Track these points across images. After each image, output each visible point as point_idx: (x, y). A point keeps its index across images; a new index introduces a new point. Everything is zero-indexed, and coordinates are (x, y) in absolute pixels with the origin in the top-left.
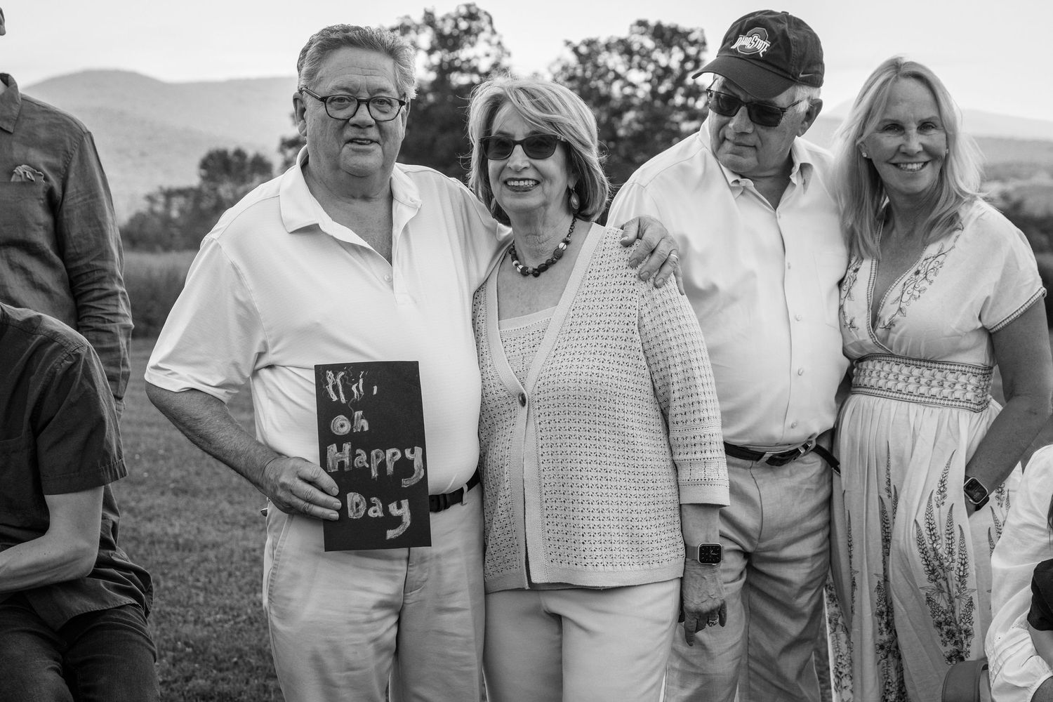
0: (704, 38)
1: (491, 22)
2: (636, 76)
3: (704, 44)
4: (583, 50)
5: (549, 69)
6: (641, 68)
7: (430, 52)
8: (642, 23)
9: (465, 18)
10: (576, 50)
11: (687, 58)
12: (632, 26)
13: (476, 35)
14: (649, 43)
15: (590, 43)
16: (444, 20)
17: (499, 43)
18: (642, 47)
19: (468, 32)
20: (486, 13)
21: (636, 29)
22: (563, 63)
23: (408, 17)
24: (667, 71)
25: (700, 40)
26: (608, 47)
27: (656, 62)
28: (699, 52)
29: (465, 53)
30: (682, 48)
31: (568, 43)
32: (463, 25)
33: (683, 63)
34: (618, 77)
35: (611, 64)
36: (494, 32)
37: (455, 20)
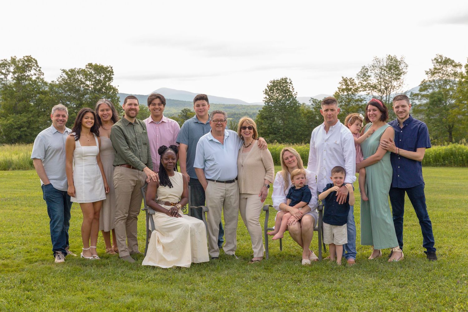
0: (112, 70)
1: (36, 63)
2: (88, 83)
3: (113, 72)
4: (69, 73)
5: (58, 80)
6: (90, 80)
7: (14, 73)
8: (90, 65)
9: (26, 61)
10: (67, 74)
11: (106, 76)
12: (86, 66)
13: (31, 67)
14: (93, 72)
15: (72, 71)
16: (19, 62)
17: (39, 70)
18: (91, 73)
19: (28, 66)
20: (34, 59)
21: (88, 67)
22: (63, 77)
23: (6, 60)
24: (99, 81)
25: (111, 70)
26: (79, 72)
27: (95, 78)
28: (110, 75)
29: (28, 73)
30: (104, 73)
31: (64, 71)
32: (26, 64)
33: (105, 78)
34: (82, 83)
35: (79, 78)
36: (38, 66)
37: (23, 61)
